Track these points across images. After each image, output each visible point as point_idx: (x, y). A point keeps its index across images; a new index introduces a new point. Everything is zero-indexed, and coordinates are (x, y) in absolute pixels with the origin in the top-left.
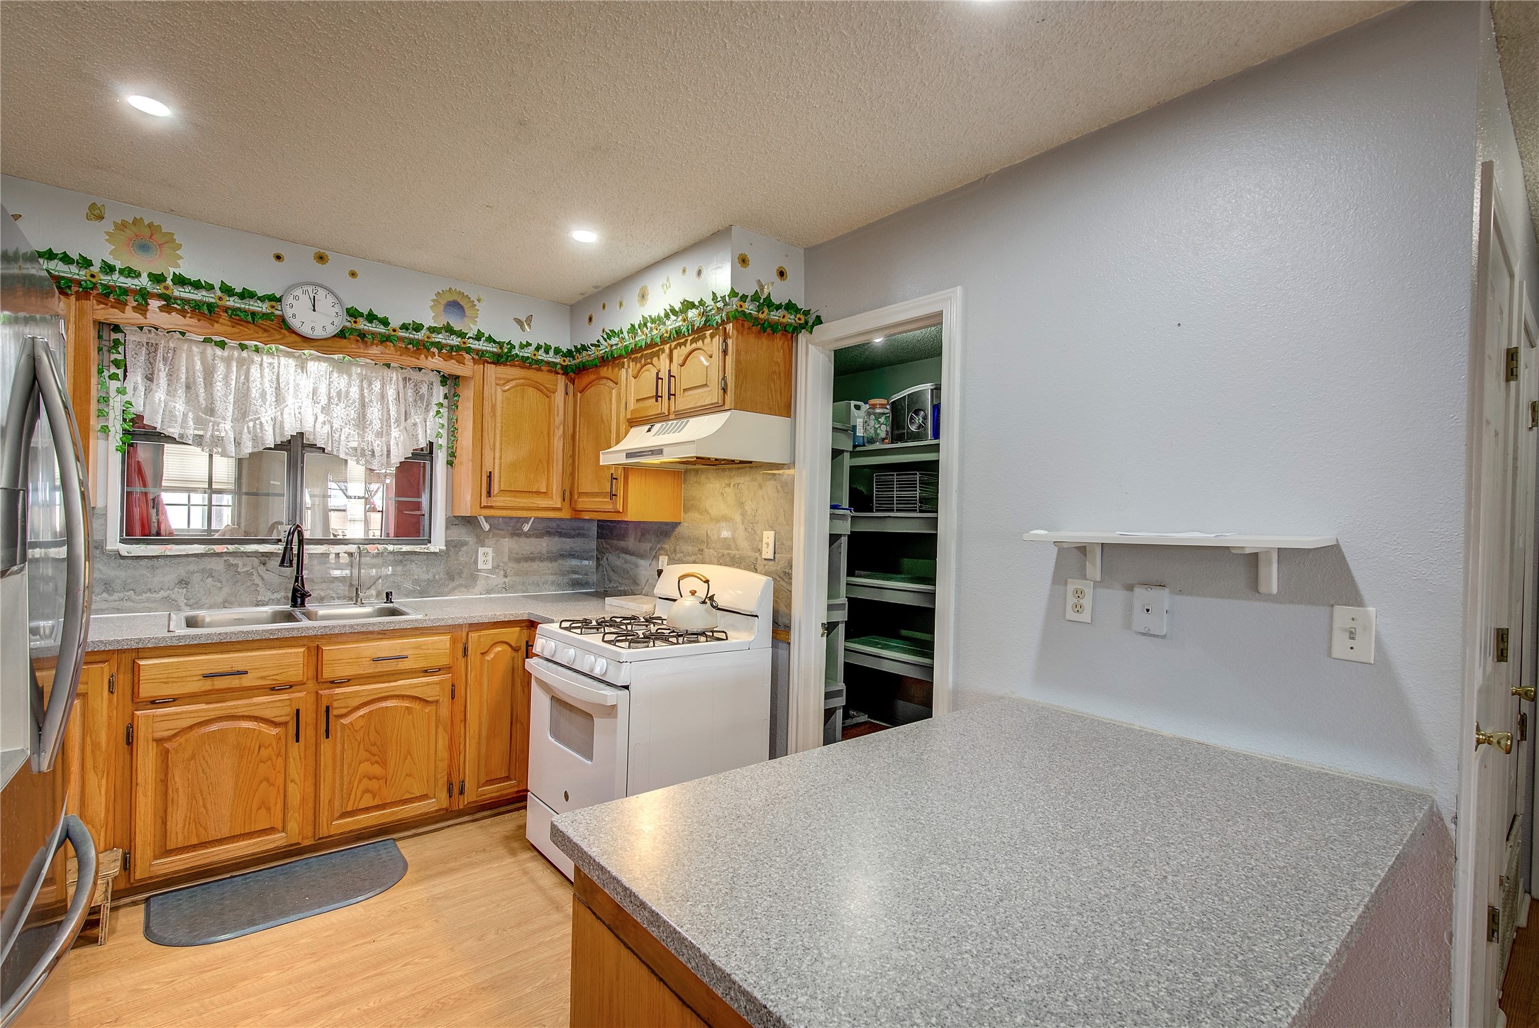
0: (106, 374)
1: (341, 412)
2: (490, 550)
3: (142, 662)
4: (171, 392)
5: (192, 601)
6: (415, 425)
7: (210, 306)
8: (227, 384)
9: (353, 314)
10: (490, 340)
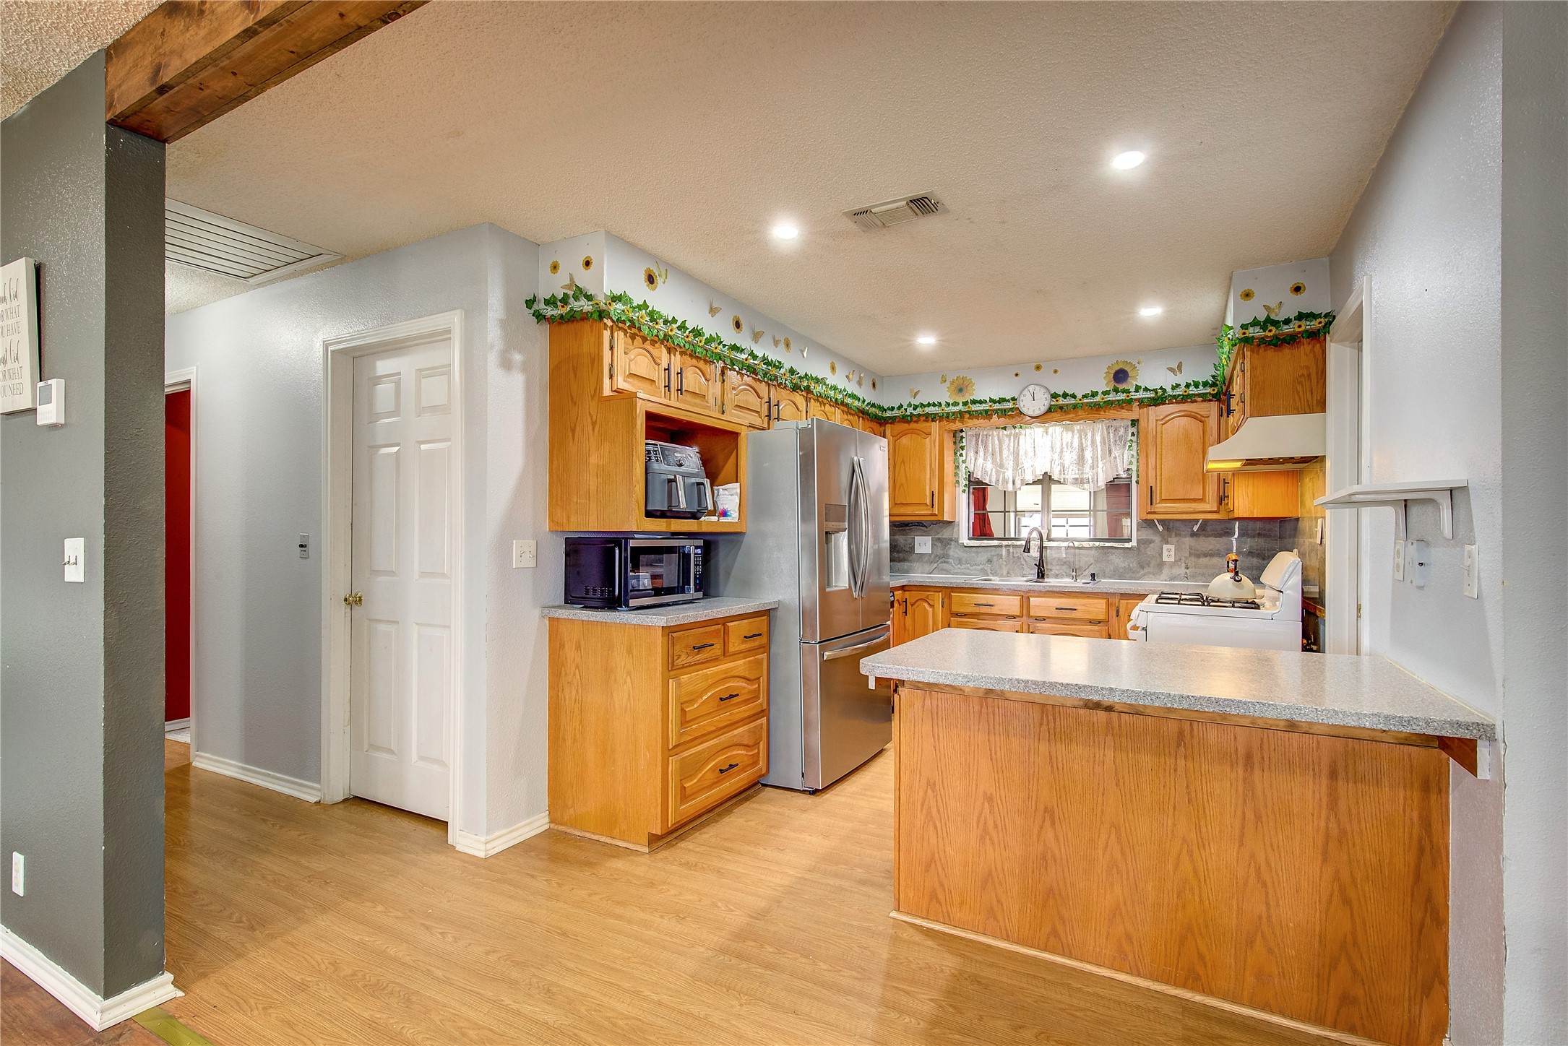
0: (958, 454)
1: (1070, 457)
2: (1172, 547)
3: (952, 594)
4: (985, 459)
5: (993, 572)
6: (1115, 458)
7: (986, 411)
8: (1009, 450)
9: (1054, 396)
10: (1146, 389)
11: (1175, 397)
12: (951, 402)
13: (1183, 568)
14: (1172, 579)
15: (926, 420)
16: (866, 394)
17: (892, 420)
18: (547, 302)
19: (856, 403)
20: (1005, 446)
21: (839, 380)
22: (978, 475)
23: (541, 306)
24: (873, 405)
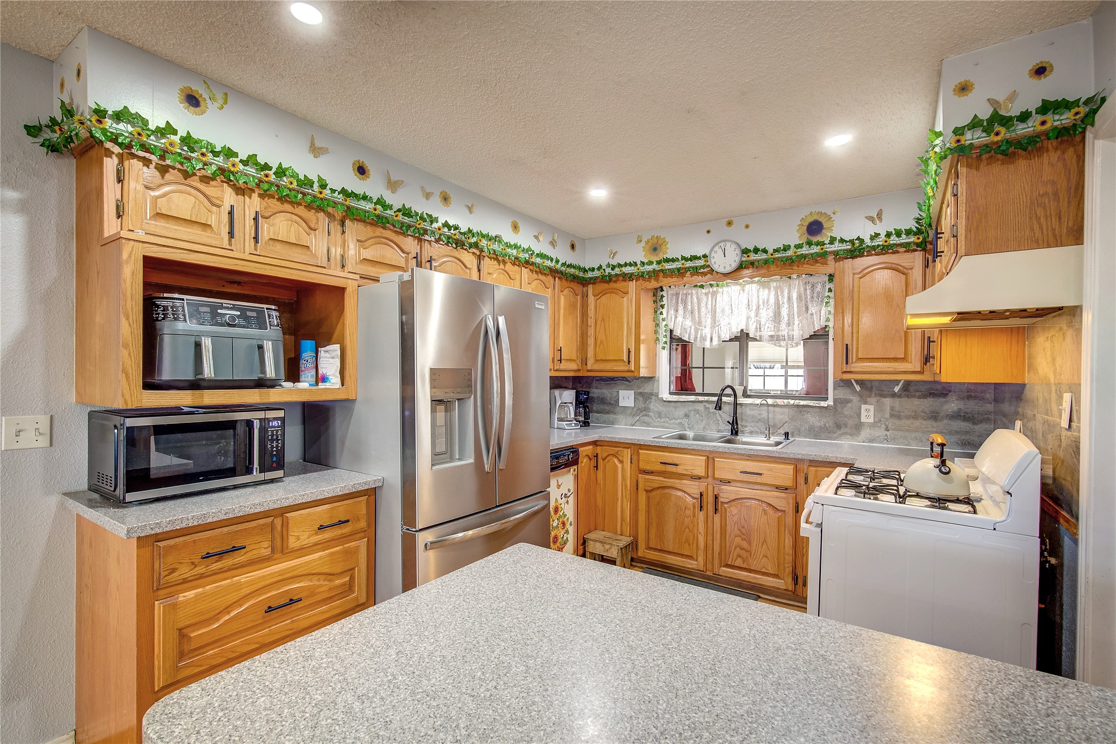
0: (659, 312)
1: (766, 314)
2: (871, 408)
3: (640, 451)
4: (684, 317)
5: (690, 426)
6: (812, 314)
7: (679, 269)
8: (707, 308)
9: (745, 251)
10: (842, 241)
11: (874, 248)
12: (646, 261)
13: (883, 430)
14: (871, 441)
15: (624, 280)
16: (562, 255)
17: (593, 281)
18: (49, 126)
19: (548, 263)
20: (703, 304)
21: (525, 239)
22: (677, 333)
24: (570, 266)
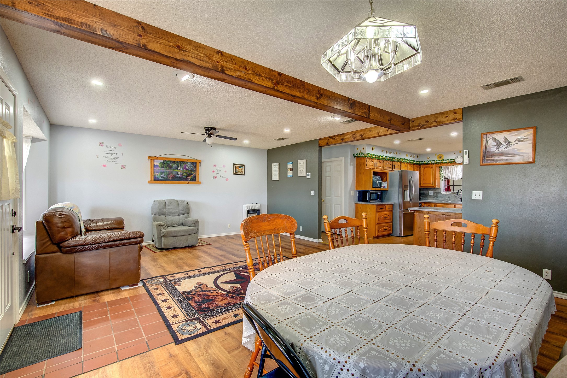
0: (441, 172)
3: (437, 204)
4: (448, 173)
12: (438, 160)
15: (431, 164)
16: (416, 159)
17: (423, 164)
18: (356, 154)
19: (413, 162)
20: (453, 170)
21: (408, 158)
22: (446, 177)
23: (355, 155)
24: (418, 162)
